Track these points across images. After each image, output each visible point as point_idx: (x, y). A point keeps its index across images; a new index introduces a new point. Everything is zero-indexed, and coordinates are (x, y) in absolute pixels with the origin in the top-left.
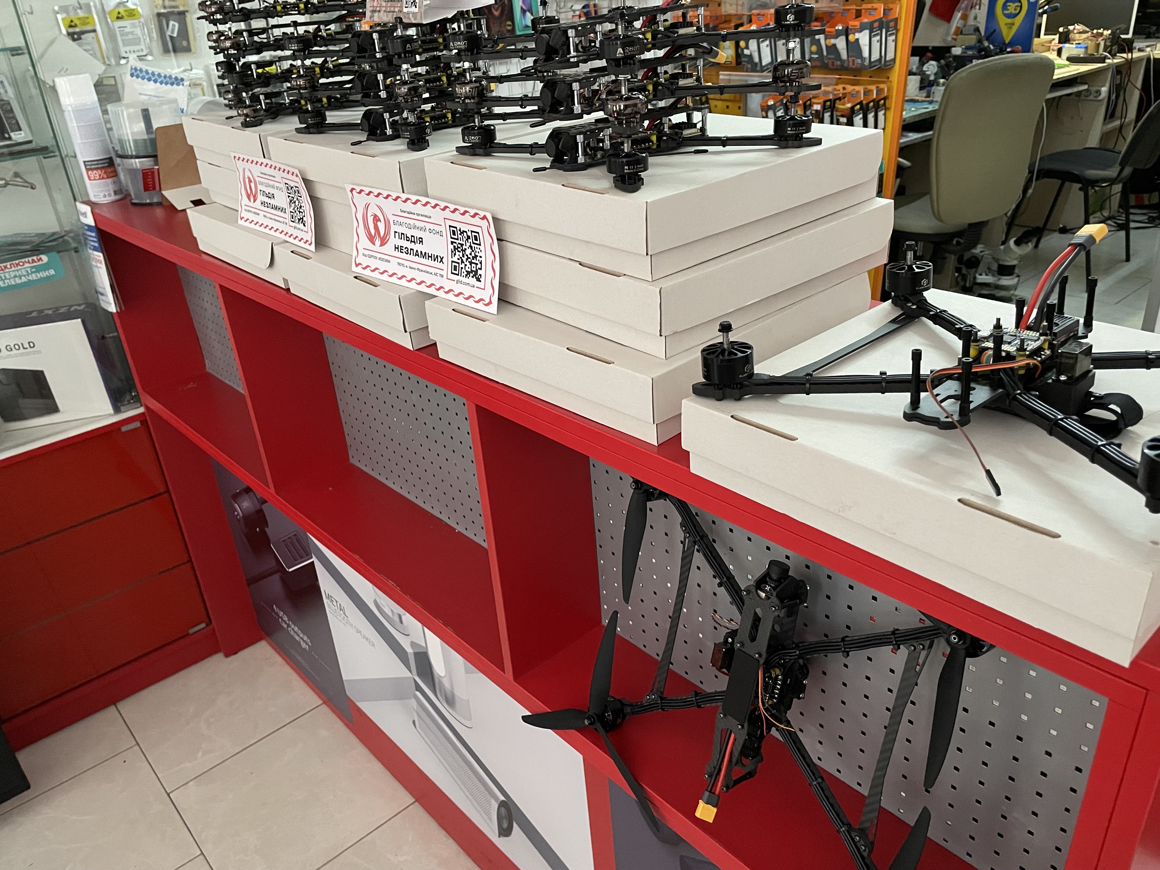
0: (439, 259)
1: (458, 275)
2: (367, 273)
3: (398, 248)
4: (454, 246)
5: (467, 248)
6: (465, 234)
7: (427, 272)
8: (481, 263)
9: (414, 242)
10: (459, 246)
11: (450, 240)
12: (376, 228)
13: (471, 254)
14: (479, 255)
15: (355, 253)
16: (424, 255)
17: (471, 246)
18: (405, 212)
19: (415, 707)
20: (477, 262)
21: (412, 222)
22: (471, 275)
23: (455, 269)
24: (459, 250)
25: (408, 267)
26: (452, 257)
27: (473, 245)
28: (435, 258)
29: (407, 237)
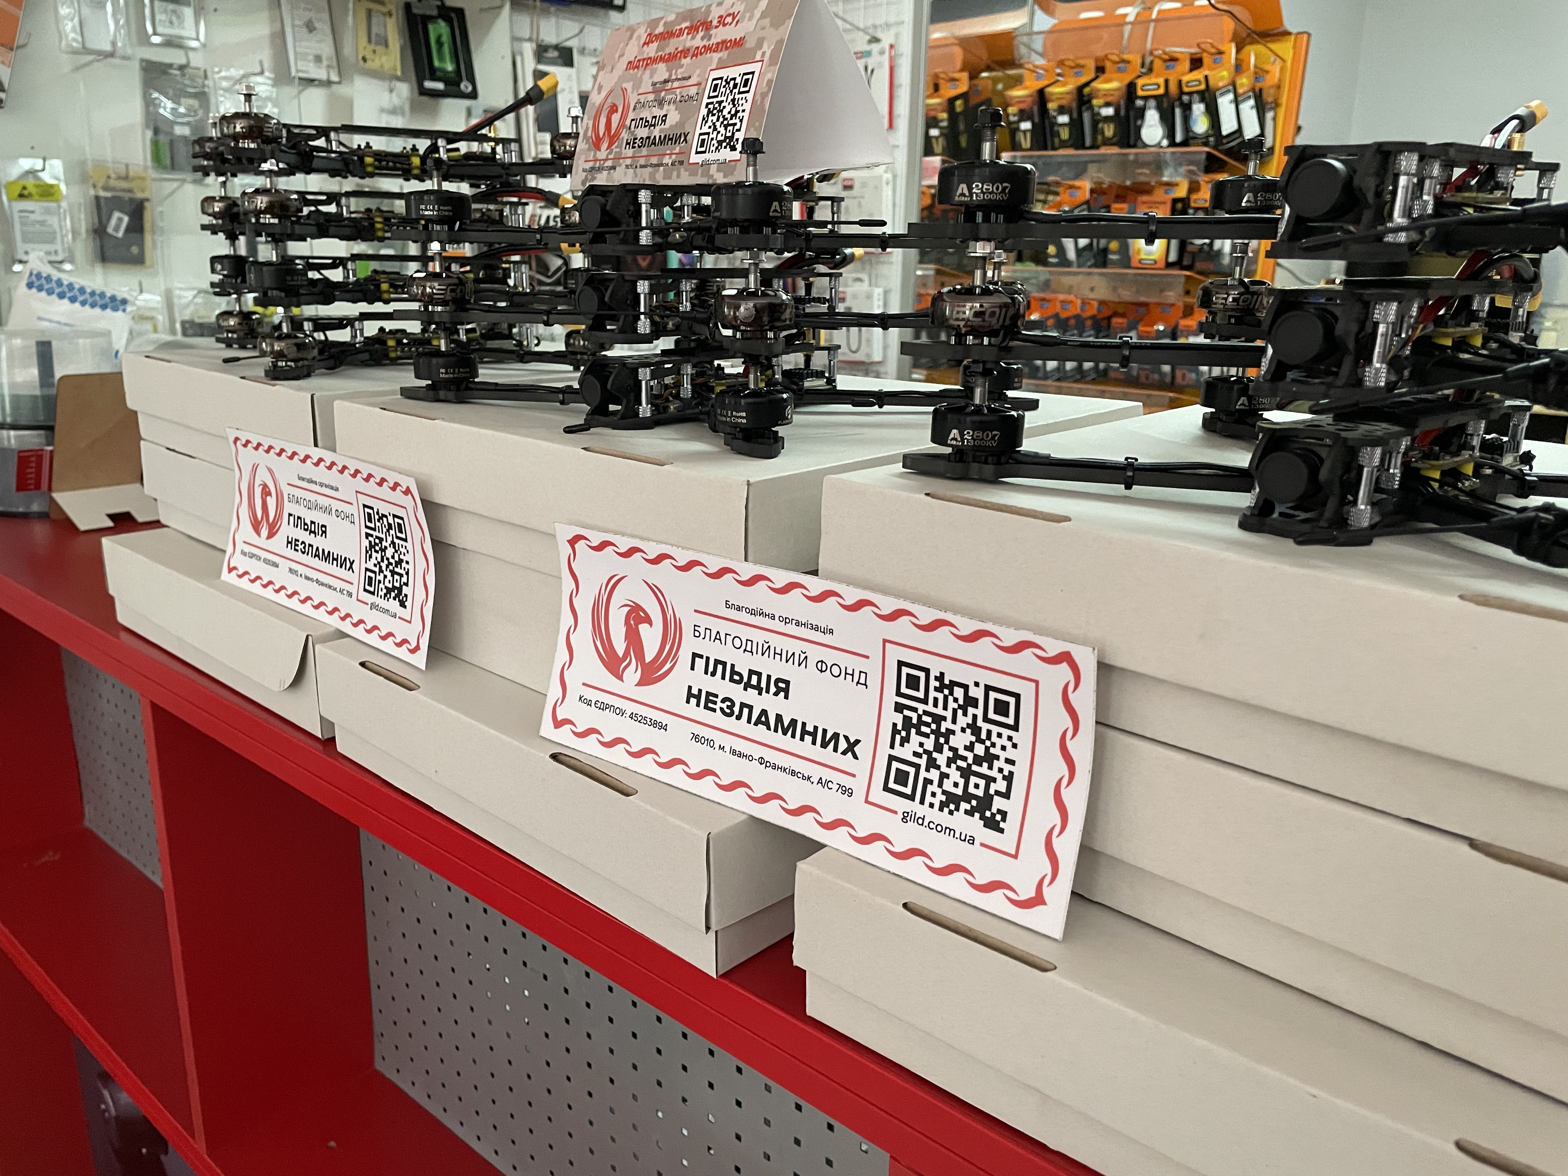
0: (843, 745)
1: (911, 797)
2: (589, 748)
3: (698, 697)
4: (907, 720)
5: (957, 728)
6: (959, 692)
7: (793, 773)
8: (1009, 779)
9: (758, 688)
10: (926, 719)
11: (891, 698)
12: (633, 639)
13: (970, 748)
14: (1003, 755)
15: (555, 692)
16: (790, 728)
17: (974, 728)
18: (739, 609)
20: (994, 773)
21: (759, 637)
22: (964, 806)
23: (901, 780)
24: (924, 729)
25: (727, 749)
26: (892, 746)
27: (985, 727)
28: (830, 740)
29: (733, 672)
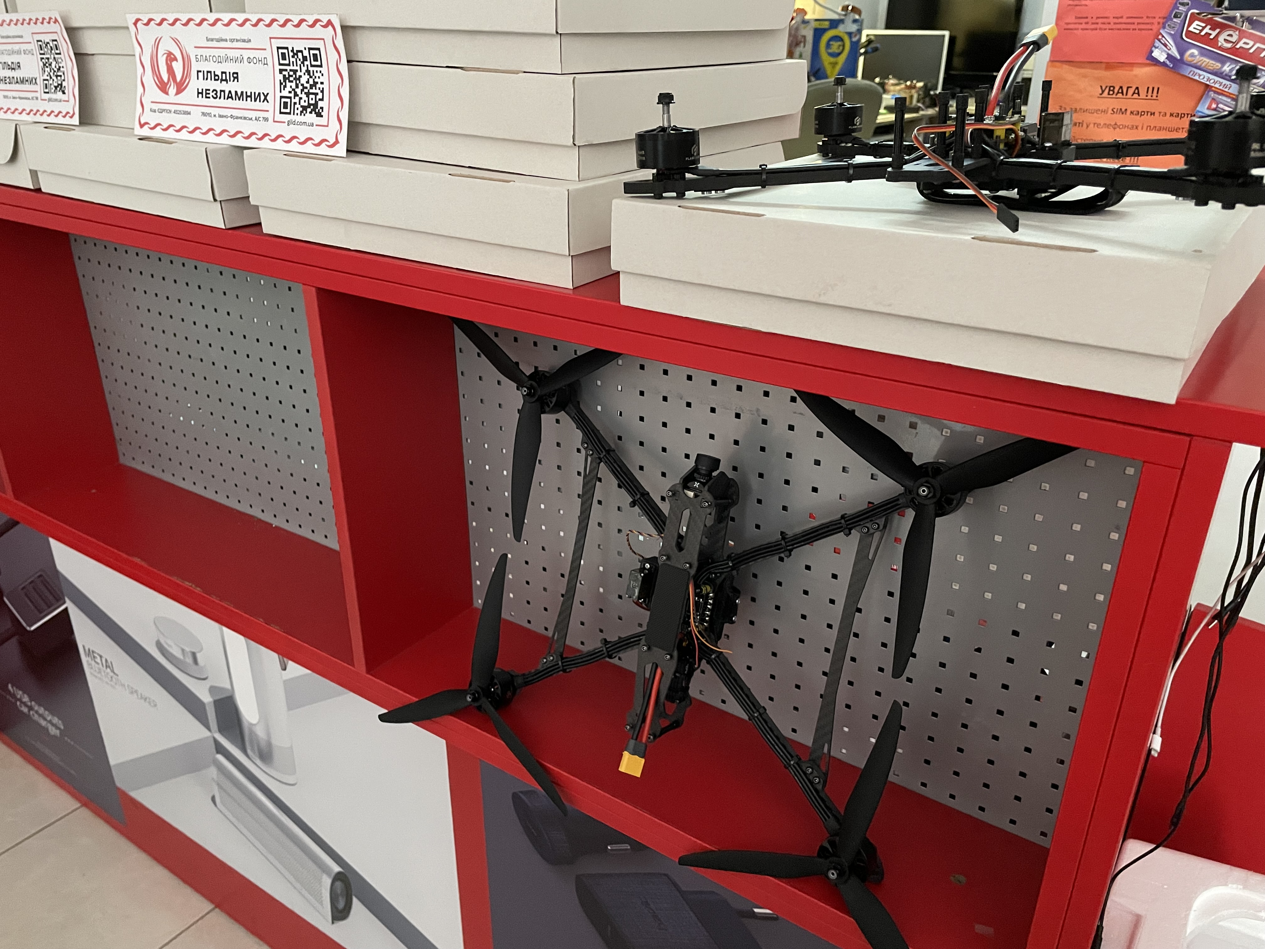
0: (262, 97)
1: (290, 113)
2: (158, 133)
3: (202, 93)
4: (284, 76)
5: (302, 74)
6: (300, 54)
7: (245, 118)
8: (322, 92)
9: (226, 80)
10: (291, 73)
11: (278, 67)
12: (171, 71)
13: (308, 82)
14: (319, 81)
15: (139, 110)
16: (240, 96)
17: (308, 71)
18: (212, 40)
19: (215, 777)
20: (318, 91)
21: (222, 53)
22: (309, 110)
23: (285, 106)
24: (291, 79)
25: (217, 116)
26: (281, 92)
27: (311, 69)
28: (256, 97)
29: (215, 75)
